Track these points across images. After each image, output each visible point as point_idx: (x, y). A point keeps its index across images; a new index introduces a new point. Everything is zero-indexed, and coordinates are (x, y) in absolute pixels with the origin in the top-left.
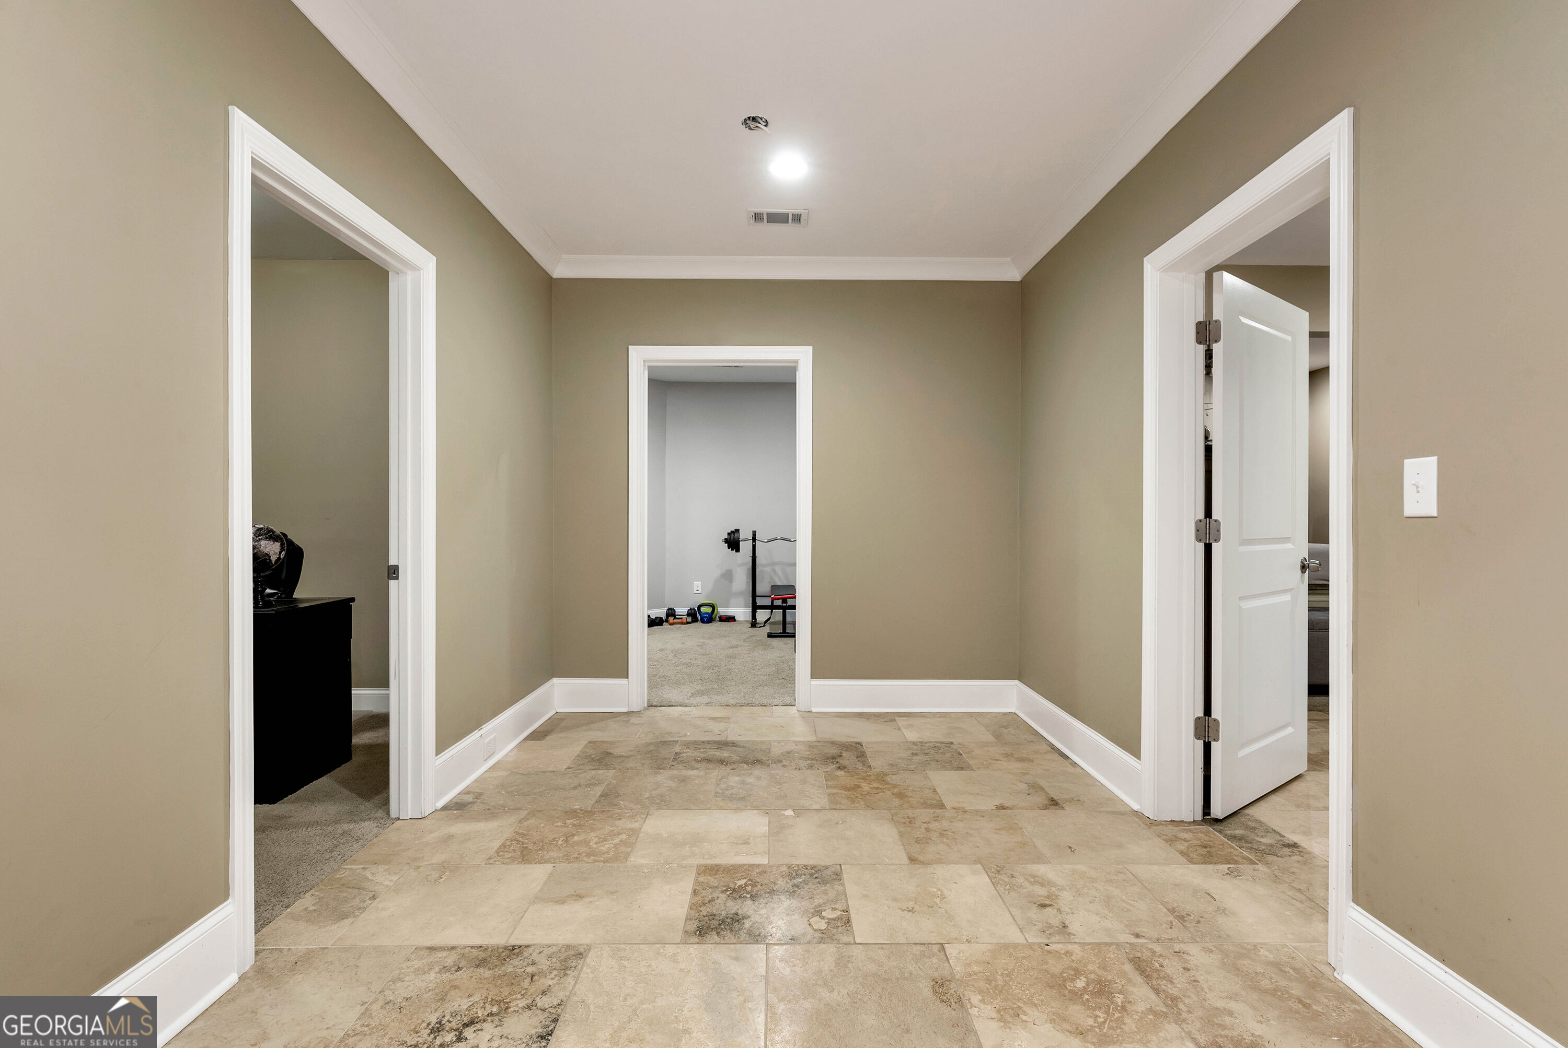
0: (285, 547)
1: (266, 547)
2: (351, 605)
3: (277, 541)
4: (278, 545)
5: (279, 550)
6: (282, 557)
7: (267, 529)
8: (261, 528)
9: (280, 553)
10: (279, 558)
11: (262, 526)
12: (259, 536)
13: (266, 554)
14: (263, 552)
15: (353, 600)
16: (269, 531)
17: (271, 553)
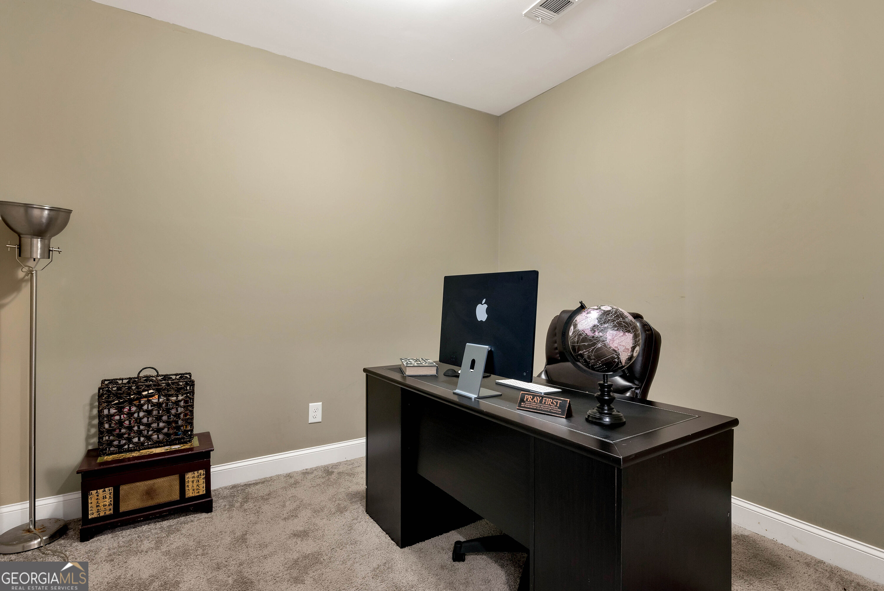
0: (639, 340)
1: (613, 340)
2: (733, 429)
3: (629, 331)
4: (630, 336)
5: (631, 346)
6: (635, 354)
7: (616, 312)
8: (608, 311)
9: (633, 348)
10: (630, 358)
11: (608, 308)
12: (604, 323)
13: (614, 350)
14: (610, 347)
15: (735, 422)
16: (617, 316)
17: (621, 350)
